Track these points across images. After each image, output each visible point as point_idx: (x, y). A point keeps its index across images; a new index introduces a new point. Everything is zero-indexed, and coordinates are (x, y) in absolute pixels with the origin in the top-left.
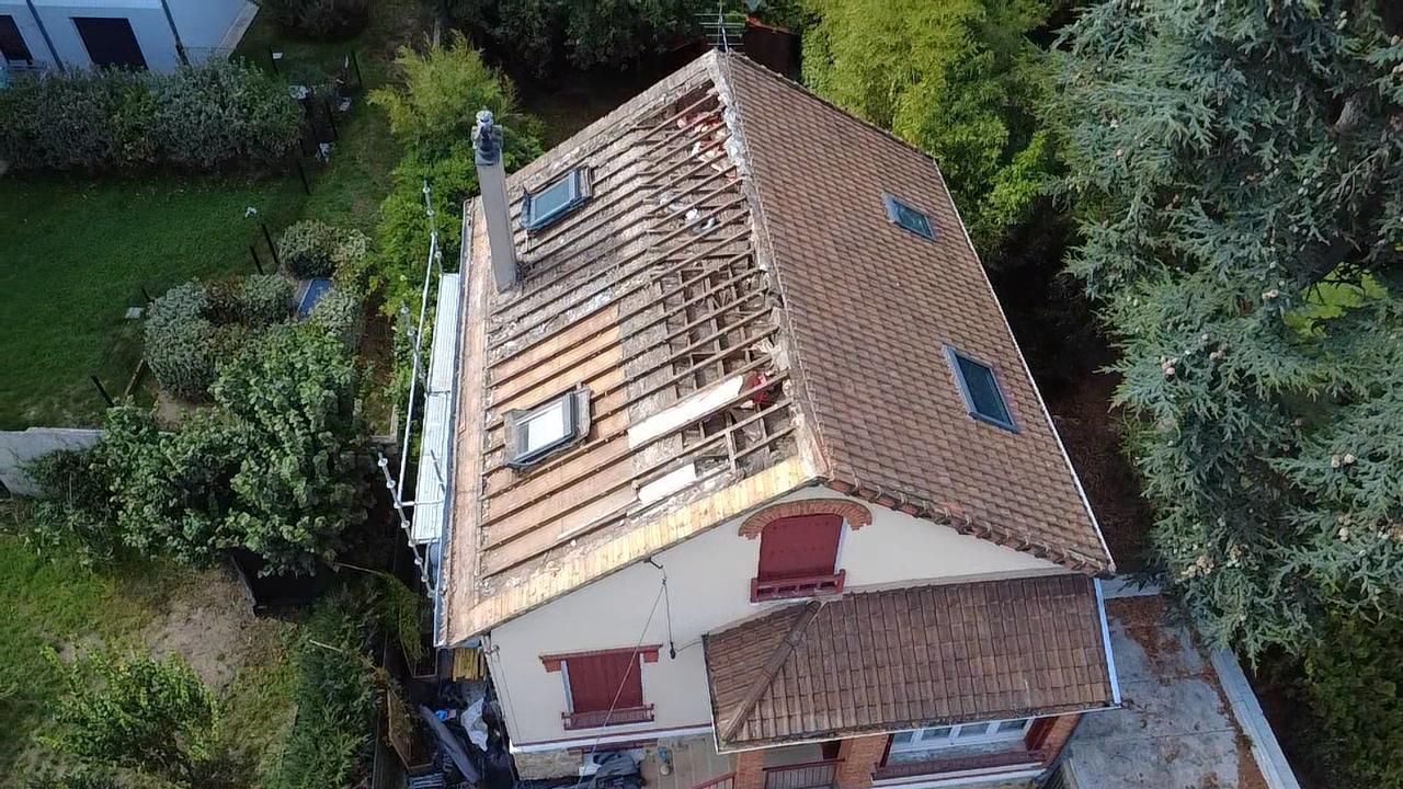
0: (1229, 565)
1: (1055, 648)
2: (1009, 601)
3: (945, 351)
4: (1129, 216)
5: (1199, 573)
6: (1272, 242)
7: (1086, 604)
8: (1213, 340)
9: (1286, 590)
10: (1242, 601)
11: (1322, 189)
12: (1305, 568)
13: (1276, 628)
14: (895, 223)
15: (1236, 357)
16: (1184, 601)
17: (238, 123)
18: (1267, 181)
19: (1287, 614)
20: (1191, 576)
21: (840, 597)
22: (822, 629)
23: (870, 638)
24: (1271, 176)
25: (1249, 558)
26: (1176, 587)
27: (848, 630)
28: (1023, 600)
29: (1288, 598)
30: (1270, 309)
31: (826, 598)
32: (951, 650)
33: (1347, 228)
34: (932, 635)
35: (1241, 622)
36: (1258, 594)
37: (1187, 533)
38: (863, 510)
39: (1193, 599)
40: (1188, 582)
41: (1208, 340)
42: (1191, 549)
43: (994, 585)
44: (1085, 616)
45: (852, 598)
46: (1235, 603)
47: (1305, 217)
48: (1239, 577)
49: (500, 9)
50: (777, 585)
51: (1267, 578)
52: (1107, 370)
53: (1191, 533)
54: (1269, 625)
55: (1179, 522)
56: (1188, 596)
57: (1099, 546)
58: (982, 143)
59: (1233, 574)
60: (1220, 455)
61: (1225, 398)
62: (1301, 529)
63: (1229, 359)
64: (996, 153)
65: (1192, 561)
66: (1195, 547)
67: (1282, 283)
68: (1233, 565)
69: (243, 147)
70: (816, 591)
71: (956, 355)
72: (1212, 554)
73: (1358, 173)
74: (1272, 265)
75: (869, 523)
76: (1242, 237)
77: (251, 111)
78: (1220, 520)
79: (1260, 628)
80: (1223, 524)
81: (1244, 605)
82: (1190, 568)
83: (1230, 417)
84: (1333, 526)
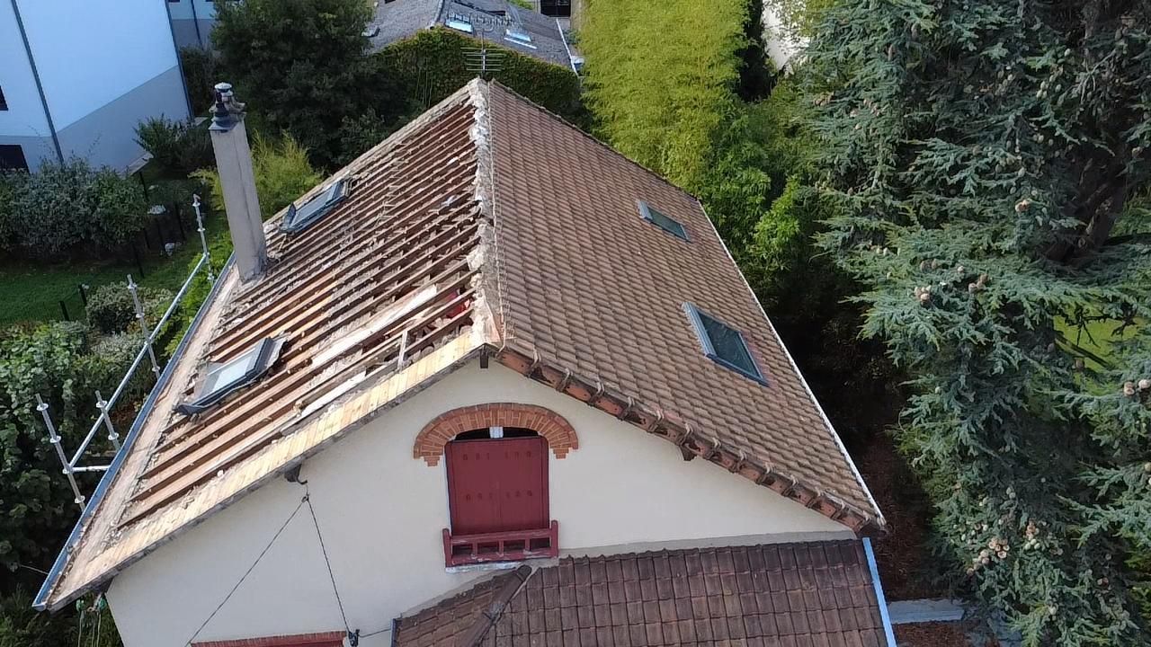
0: (1027, 546)
1: (822, 629)
2: (763, 571)
3: (688, 311)
4: (874, 183)
5: (993, 558)
6: (1017, 151)
7: (858, 577)
8: (970, 272)
9: (1100, 582)
10: (1049, 591)
11: (1061, 92)
12: (1116, 526)
13: (1096, 627)
14: (646, 218)
15: (997, 287)
16: (979, 594)
17: (82, 210)
18: (1002, 89)
19: (1105, 609)
20: (984, 561)
21: (554, 562)
22: (531, 601)
23: (591, 614)
24: (1005, 82)
25: (1049, 537)
26: (970, 579)
27: (563, 602)
28: (779, 569)
29: (1104, 592)
30: (1026, 221)
31: (538, 562)
32: (692, 631)
33: (1096, 135)
34: (668, 611)
35: (1051, 617)
36: (1065, 582)
37: (974, 512)
38: (564, 424)
39: (990, 591)
40: (981, 570)
41: (964, 271)
42: (980, 532)
43: (743, 552)
44: (857, 592)
45: (570, 564)
46: (1041, 593)
47: (1048, 120)
48: (1041, 562)
49: (342, 140)
50: (475, 539)
51: (1075, 567)
52: (855, 299)
53: (978, 512)
54: (1087, 622)
55: (964, 498)
56: (984, 587)
57: (865, 499)
58: (745, 193)
59: (1033, 559)
60: (996, 402)
61: (992, 333)
62: (1103, 490)
63: (990, 289)
64: (759, 199)
65: (983, 545)
66: (985, 527)
67: (1034, 192)
68: (1032, 546)
69: (88, 233)
70: (526, 552)
71: (700, 315)
72: (1005, 533)
73: (1097, 71)
74: (1021, 172)
75: (576, 447)
76: (985, 149)
77: (97, 201)
78: (1008, 490)
79: (1076, 626)
80: (1012, 495)
81: (1053, 596)
82: (982, 552)
83: (999, 351)
84: (1140, 477)
